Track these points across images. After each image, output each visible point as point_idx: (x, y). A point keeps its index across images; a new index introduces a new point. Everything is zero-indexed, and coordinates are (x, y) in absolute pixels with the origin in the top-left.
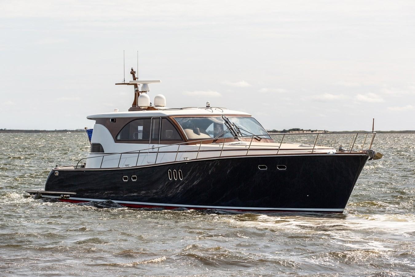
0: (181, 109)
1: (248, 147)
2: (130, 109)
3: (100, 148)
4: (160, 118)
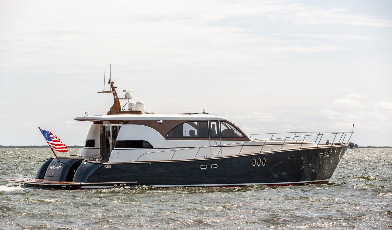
3: (144, 144)
4: (220, 122)
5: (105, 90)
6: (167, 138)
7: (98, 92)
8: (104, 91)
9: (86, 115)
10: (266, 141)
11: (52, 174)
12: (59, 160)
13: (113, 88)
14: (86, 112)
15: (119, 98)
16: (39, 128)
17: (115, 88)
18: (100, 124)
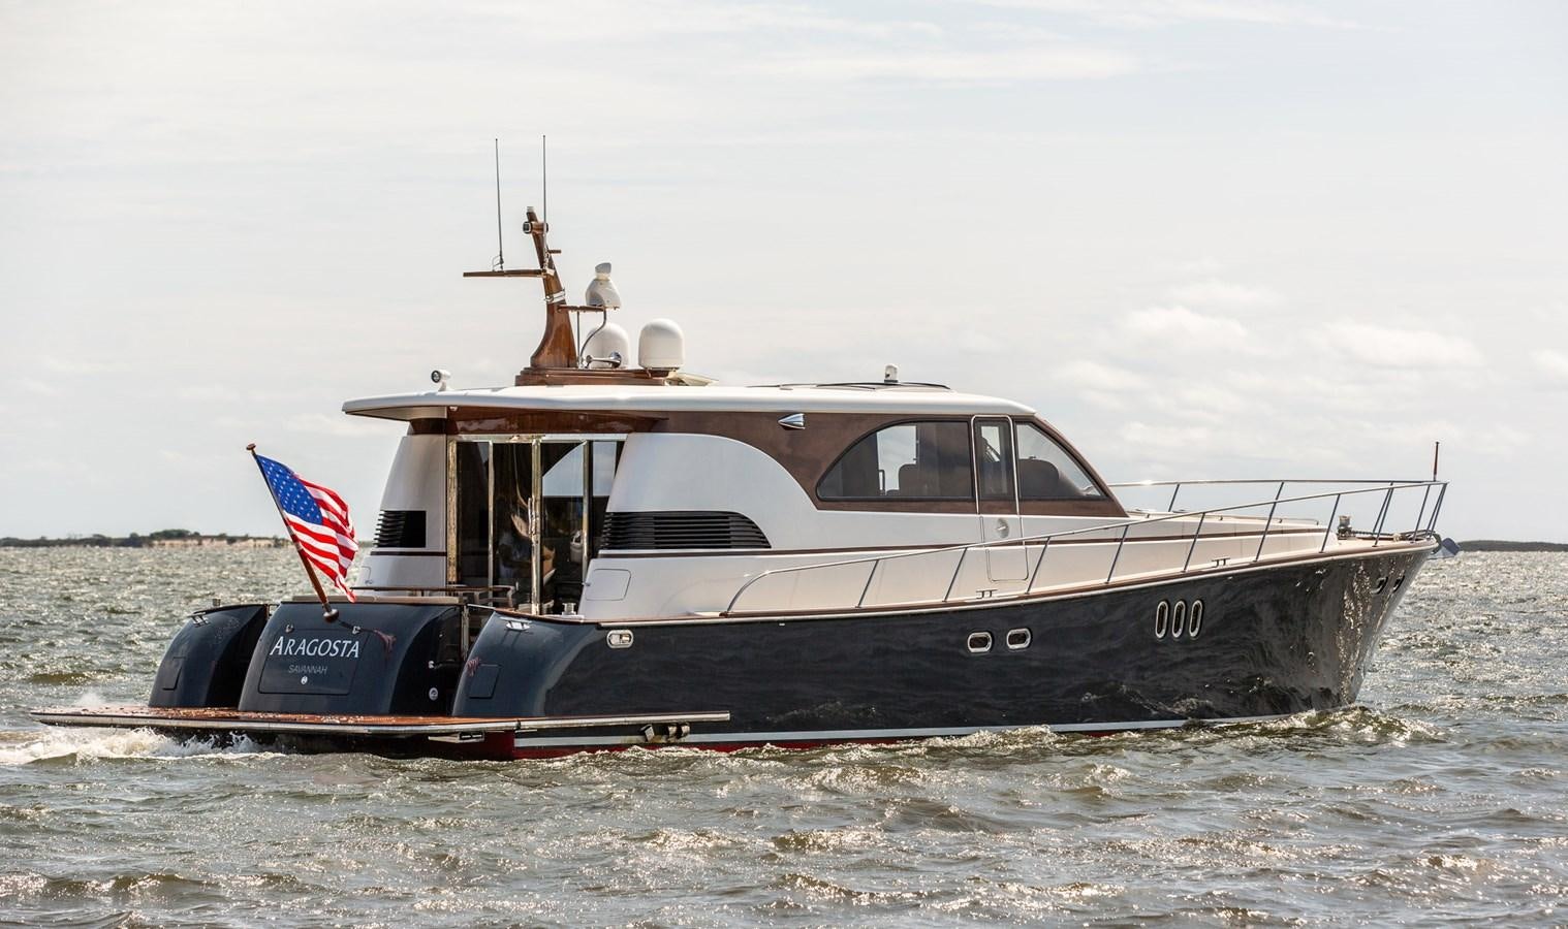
2: (522, 372)
3: (734, 529)
4: (1009, 423)
5: (502, 262)
6: (822, 501)
7: (466, 275)
8: (498, 269)
9: (439, 385)
10: (1205, 520)
11: (304, 680)
12: (334, 611)
13: (544, 254)
14: (442, 371)
15: (568, 304)
16: (251, 448)
17: (552, 255)
18: (448, 433)
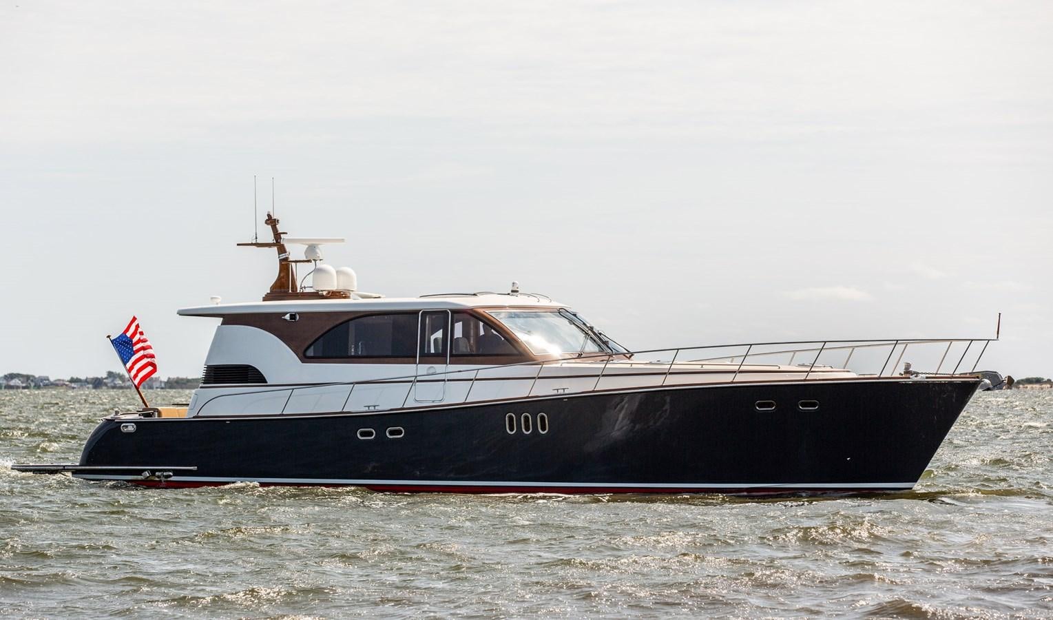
0: (474, 295)
1: (737, 368)
2: (266, 295)
3: (250, 374)
4: (450, 314)
5: (256, 238)
6: (305, 358)
7: (238, 245)
8: (254, 242)
13: (277, 235)
15: (291, 259)
16: (109, 337)
17: (282, 235)
